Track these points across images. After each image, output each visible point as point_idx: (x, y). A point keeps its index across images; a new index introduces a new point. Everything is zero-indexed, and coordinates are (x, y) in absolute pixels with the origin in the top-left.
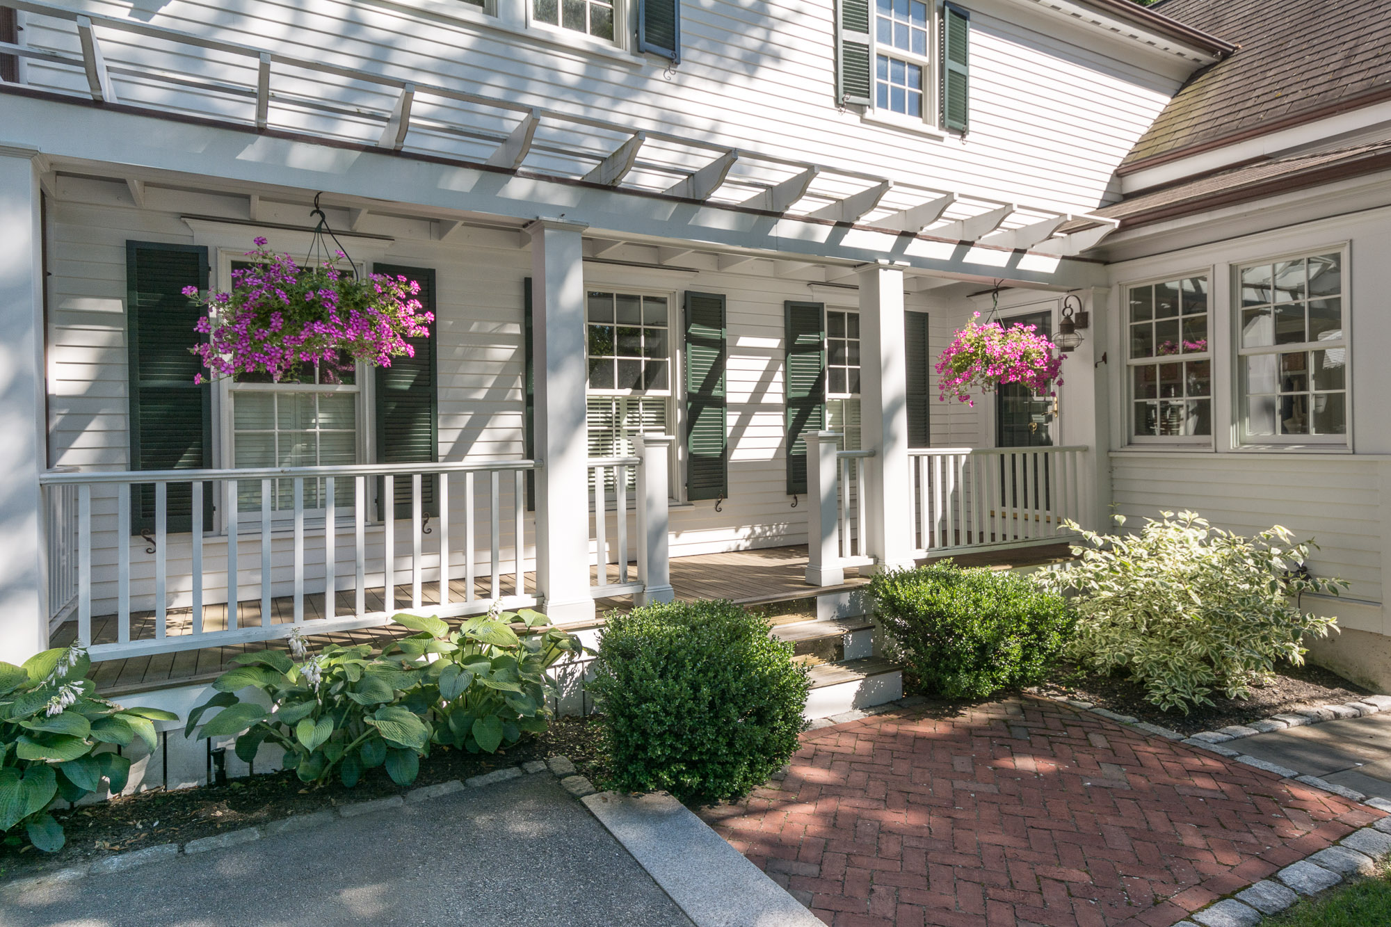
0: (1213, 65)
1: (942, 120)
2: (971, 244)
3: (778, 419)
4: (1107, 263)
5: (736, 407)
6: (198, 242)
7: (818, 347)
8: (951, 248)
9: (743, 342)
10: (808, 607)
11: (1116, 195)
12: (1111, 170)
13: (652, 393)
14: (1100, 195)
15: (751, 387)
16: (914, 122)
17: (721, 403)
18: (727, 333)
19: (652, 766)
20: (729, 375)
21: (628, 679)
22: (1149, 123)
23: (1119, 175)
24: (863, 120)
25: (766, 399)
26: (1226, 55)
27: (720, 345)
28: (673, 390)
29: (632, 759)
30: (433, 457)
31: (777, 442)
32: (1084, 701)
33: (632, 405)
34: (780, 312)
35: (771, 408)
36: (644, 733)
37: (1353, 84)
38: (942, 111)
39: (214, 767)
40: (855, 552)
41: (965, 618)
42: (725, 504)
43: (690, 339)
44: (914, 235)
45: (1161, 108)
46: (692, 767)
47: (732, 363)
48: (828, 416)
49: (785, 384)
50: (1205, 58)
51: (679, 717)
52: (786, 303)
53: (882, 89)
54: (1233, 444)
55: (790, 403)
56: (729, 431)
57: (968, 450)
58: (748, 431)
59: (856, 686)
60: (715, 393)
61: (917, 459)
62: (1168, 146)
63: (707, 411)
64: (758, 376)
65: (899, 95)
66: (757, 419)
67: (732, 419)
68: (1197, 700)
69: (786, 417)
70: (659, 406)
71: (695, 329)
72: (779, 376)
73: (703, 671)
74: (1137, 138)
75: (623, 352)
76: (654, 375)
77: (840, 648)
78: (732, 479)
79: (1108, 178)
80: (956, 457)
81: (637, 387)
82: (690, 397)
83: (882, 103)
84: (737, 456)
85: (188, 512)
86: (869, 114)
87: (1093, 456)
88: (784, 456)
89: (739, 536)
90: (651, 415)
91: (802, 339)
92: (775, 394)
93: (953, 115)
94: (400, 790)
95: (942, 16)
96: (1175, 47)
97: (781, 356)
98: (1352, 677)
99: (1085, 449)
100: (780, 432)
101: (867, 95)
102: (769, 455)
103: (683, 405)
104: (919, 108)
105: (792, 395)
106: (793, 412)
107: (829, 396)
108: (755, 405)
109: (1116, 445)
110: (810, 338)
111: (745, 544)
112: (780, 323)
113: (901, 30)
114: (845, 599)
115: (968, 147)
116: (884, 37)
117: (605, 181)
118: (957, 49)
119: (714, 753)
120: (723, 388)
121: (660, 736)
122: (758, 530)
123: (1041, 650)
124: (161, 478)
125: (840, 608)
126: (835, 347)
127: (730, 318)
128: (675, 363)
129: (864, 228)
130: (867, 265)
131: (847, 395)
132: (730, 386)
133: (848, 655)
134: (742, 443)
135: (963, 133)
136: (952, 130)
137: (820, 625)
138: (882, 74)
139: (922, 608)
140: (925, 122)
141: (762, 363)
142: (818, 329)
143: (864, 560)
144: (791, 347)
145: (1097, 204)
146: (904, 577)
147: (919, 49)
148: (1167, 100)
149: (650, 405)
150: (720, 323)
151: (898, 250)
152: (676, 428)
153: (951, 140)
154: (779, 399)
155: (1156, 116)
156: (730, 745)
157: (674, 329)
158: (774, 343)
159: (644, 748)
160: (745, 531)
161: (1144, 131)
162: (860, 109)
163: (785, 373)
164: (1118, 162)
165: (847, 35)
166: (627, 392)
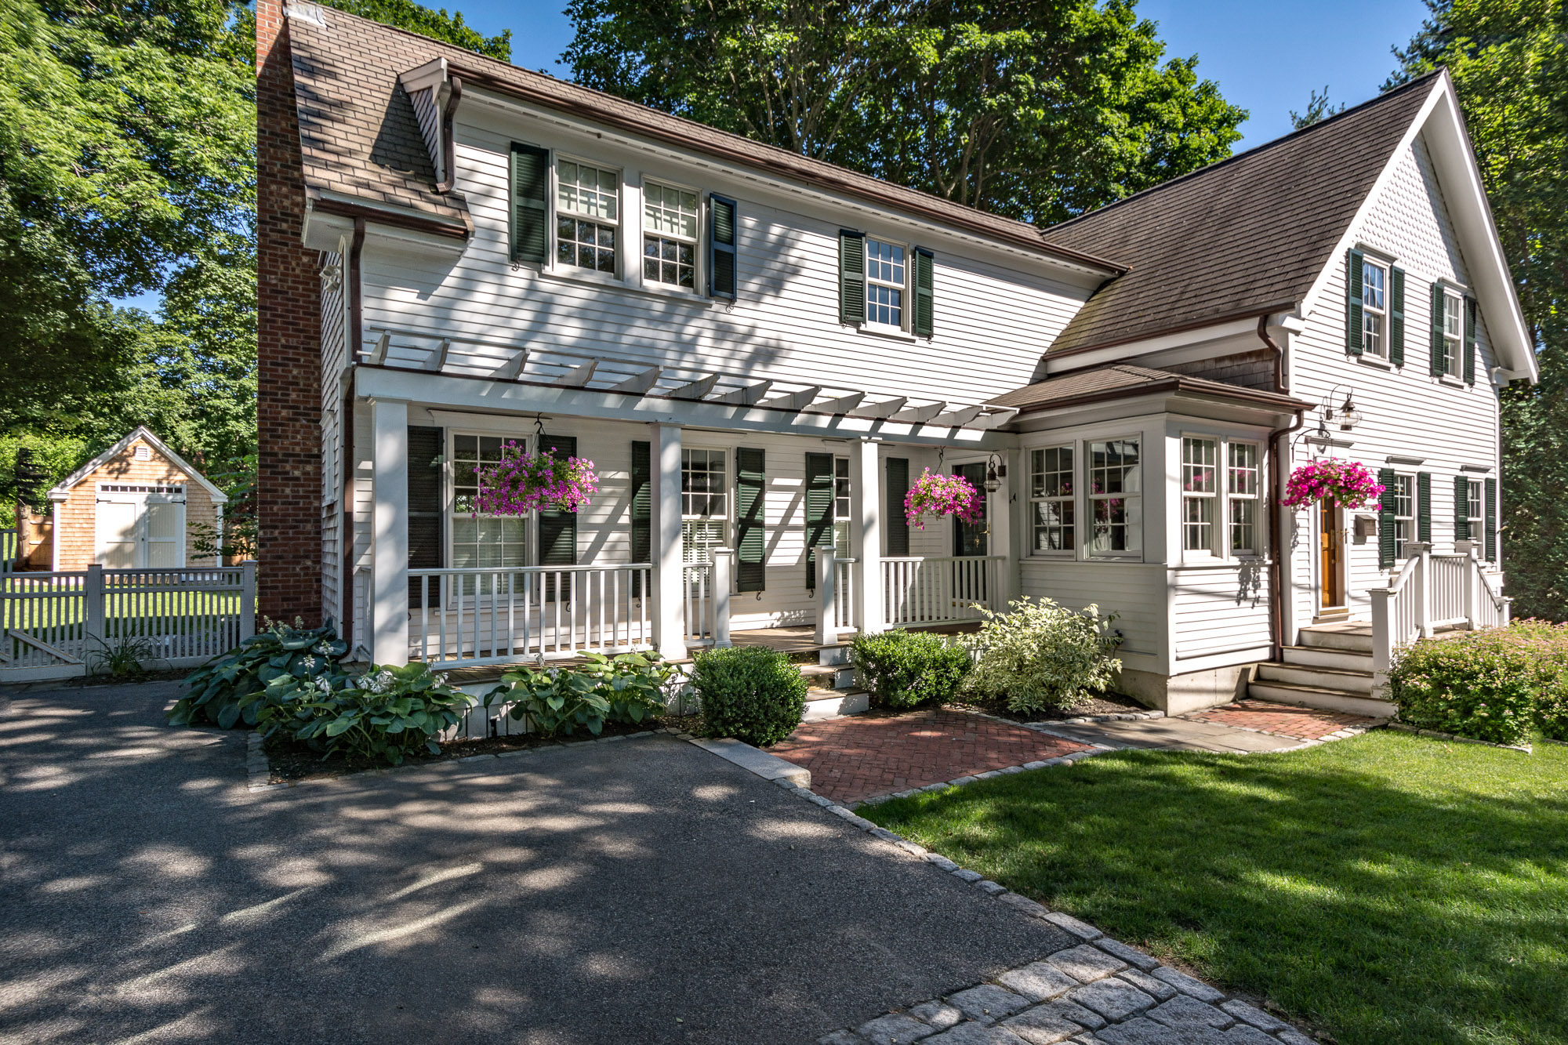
0: (1114, 279)
1: (914, 329)
2: (923, 424)
3: (801, 535)
4: (1018, 433)
5: (771, 528)
6: (437, 424)
7: (829, 485)
8: (910, 427)
9: (777, 482)
10: (814, 657)
11: (1044, 374)
12: (1039, 357)
13: (714, 517)
14: (1030, 375)
15: (782, 513)
16: (894, 330)
17: (760, 525)
18: (766, 476)
19: (726, 723)
20: (767, 505)
21: (714, 679)
22: (1068, 321)
23: (1045, 360)
24: (859, 332)
25: (793, 522)
26: (1122, 273)
27: (760, 484)
28: (729, 515)
29: (715, 719)
30: (572, 560)
31: (799, 552)
32: (974, 711)
33: (700, 525)
34: (803, 460)
35: (796, 528)
36: (722, 705)
37: (1178, 316)
38: (914, 322)
39: (490, 728)
40: (845, 624)
41: (901, 659)
42: (763, 594)
43: (741, 481)
44: (885, 420)
45: (1077, 310)
46: (746, 726)
47: (769, 496)
48: (836, 534)
49: (806, 511)
50: (1108, 275)
51: (740, 697)
52: (807, 454)
53: (872, 308)
54: (1085, 556)
55: (809, 524)
56: (766, 544)
57: (922, 559)
58: (780, 544)
59: (840, 701)
60: (757, 517)
61: (888, 564)
62: (1074, 343)
63: (751, 531)
64: (786, 505)
65: (884, 311)
66: (786, 535)
67: (768, 536)
68: (1035, 707)
69: (806, 534)
70: (719, 526)
71: (744, 474)
72: (801, 505)
73: (752, 676)
74: (1058, 333)
75: (694, 489)
76: (716, 505)
77: (833, 681)
78: (768, 577)
79: (1036, 363)
80: (914, 563)
81: (704, 513)
82: (741, 521)
83: (873, 318)
84: (772, 561)
85: (420, 597)
86: (863, 327)
87: (1008, 563)
88: (804, 561)
89: (774, 618)
90: (714, 532)
91: (818, 479)
92: (798, 518)
93: (921, 325)
94: (595, 737)
95: (914, 257)
96: (1084, 269)
97: (803, 491)
98: (1144, 701)
99: (1004, 558)
100: (802, 545)
101: (862, 315)
102: (794, 561)
103: (735, 526)
104: (898, 320)
105: (811, 518)
106: (811, 531)
107: (836, 519)
108: (784, 526)
109: (1023, 556)
110: (823, 479)
111: (777, 624)
112: (803, 468)
113: (886, 268)
114: (838, 652)
115: (933, 345)
116: (874, 274)
117: (696, 396)
118: (924, 279)
119: (757, 719)
120: (762, 514)
121: (730, 706)
122: (786, 614)
123: (948, 679)
124: (425, 573)
125: (834, 658)
126: (840, 484)
127: (767, 465)
128: (730, 496)
129: (852, 417)
130: (854, 439)
131: (849, 519)
132: (767, 513)
133: (837, 685)
134: (776, 552)
135: (929, 336)
136: (921, 335)
137: (822, 668)
138: (872, 297)
139: (879, 653)
140: (903, 330)
141: (790, 496)
142: (829, 472)
143: (851, 629)
144: (810, 485)
145: (1027, 381)
146: (872, 638)
147: (898, 280)
148: (1082, 304)
149: (712, 525)
150: (761, 469)
151: (874, 430)
152: (730, 542)
153: (921, 342)
154: (801, 522)
155: (1073, 316)
156: (766, 714)
157: (729, 472)
158: (798, 482)
159: (721, 712)
160: (777, 615)
161: (1064, 327)
162: (856, 324)
163: (806, 503)
164: (1044, 350)
165: (847, 275)
166: (698, 517)
